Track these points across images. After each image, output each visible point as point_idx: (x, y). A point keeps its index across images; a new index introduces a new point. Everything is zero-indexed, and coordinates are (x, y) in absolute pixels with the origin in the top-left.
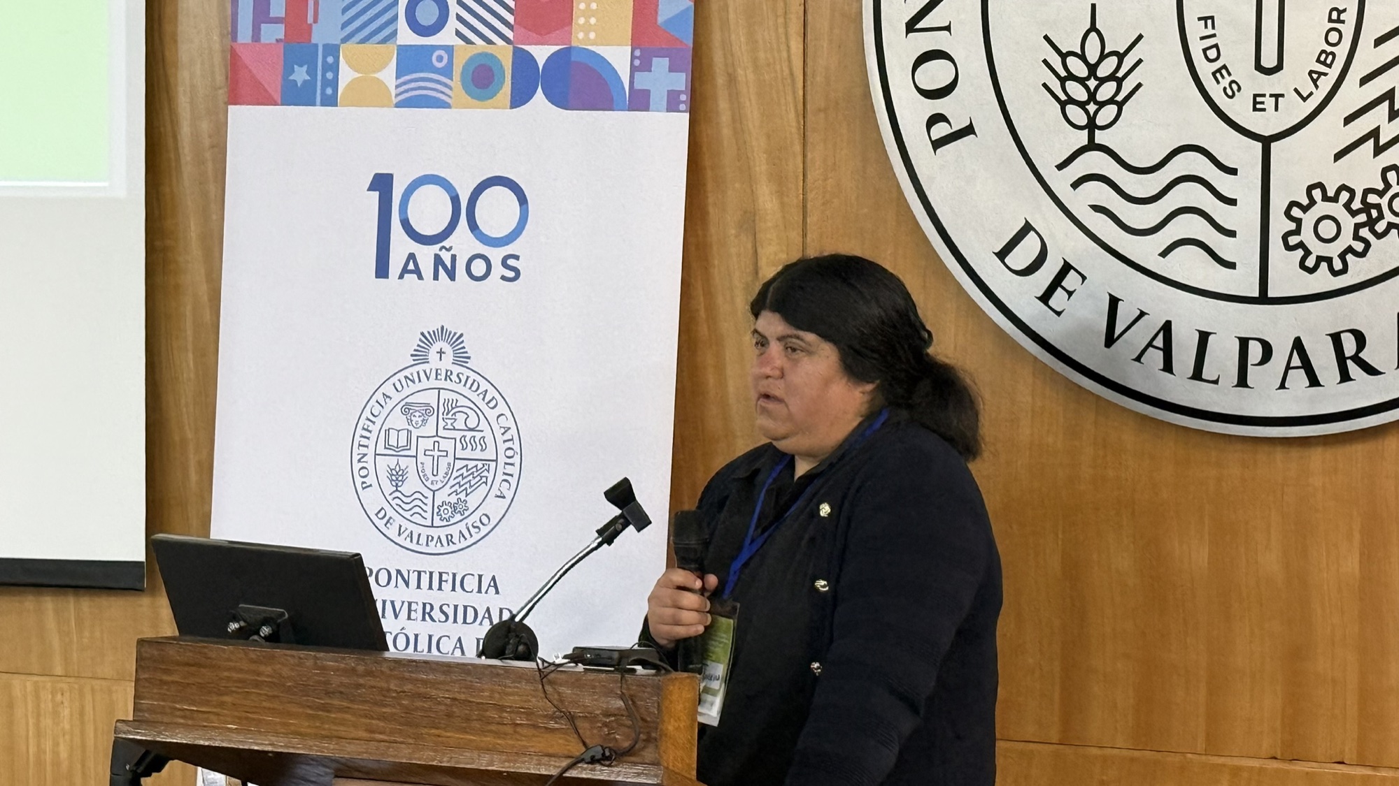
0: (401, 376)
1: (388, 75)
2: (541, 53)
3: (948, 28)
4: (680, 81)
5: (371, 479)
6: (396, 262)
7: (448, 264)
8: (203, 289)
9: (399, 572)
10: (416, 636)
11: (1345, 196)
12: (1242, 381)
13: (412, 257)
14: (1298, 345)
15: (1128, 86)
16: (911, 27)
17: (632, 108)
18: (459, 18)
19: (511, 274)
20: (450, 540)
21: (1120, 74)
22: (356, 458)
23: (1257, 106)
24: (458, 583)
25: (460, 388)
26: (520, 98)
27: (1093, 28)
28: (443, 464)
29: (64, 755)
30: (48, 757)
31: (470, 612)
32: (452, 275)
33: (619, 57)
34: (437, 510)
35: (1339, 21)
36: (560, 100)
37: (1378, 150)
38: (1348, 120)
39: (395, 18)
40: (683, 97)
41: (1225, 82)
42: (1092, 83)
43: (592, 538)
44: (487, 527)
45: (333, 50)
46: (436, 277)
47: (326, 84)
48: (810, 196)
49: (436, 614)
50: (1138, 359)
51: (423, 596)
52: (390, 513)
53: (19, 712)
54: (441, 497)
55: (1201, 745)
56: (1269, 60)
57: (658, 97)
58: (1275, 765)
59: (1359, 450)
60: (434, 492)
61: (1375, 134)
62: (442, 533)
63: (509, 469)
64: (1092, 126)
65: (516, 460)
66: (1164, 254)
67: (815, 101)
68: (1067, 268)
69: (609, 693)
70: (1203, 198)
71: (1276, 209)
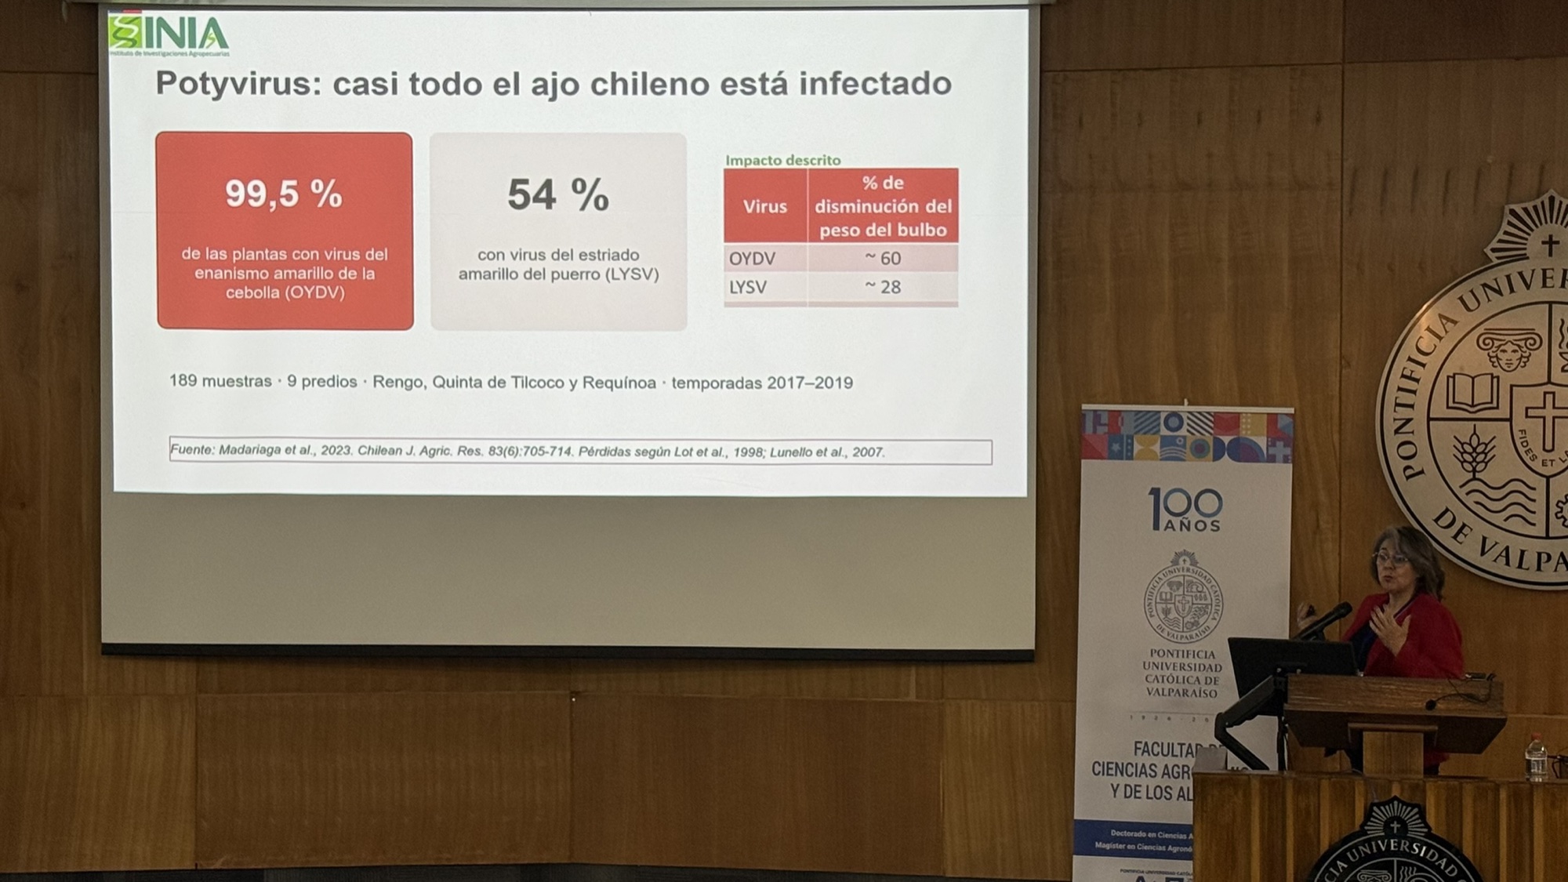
0: (1167, 570)
1: (1157, 448)
2: (1226, 439)
4: (1288, 451)
5: (1154, 613)
6: (1163, 524)
7: (1187, 524)
9: (1168, 651)
10: (1177, 677)
12: (1539, 569)
13: (1170, 522)
14: (1562, 555)
15: (1489, 456)
17: (1268, 461)
18: (1188, 425)
19: (1215, 528)
20: (1191, 637)
21: (1486, 451)
22: (1147, 604)
23: (1544, 464)
24: (1196, 655)
25: (1194, 575)
26: (1216, 458)
27: (1475, 433)
28: (1187, 606)
31: (1202, 667)
32: (1188, 529)
33: (1262, 442)
34: (1185, 625)
36: (1236, 458)
39: (1159, 425)
40: (1290, 457)
41: (1530, 455)
42: (1474, 455)
44: (1208, 632)
45: (1131, 437)
46: (1181, 529)
47: (1127, 451)
48: (1342, 497)
49: (1187, 667)
50: (1495, 561)
51: (1180, 660)
52: (1164, 626)
53: (963, 715)
54: (1186, 620)
56: (1549, 446)
57: (1280, 457)
60: (1183, 618)
62: (1188, 634)
63: (1217, 608)
64: (1474, 471)
65: (1221, 604)
66: (1506, 520)
67: (1345, 458)
68: (1464, 525)
70: (1522, 499)
71: (1553, 503)
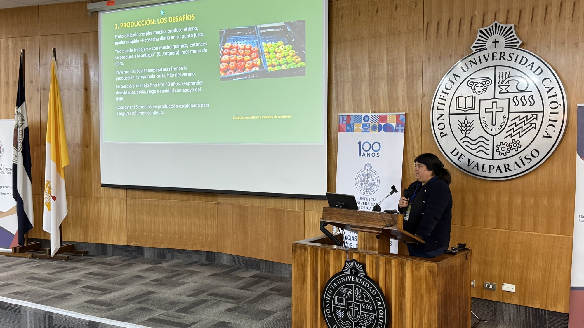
0: (362, 170)
1: (361, 128)
2: (383, 124)
3: (443, 120)
4: (403, 128)
5: (358, 185)
6: (362, 154)
7: (369, 154)
8: (335, 158)
9: (360, 198)
10: (364, 207)
11: (506, 144)
12: (490, 172)
13: (364, 153)
14: (498, 166)
15: (471, 128)
16: (438, 120)
17: (396, 132)
18: (371, 119)
19: (378, 156)
20: (369, 193)
21: (470, 126)
22: (356, 182)
23: (492, 130)
24: (370, 199)
25: (371, 172)
26: (379, 131)
27: (466, 119)
28: (368, 182)
29: (316, 222)
30: (314, 222)
31: (372, 204)
32: (370, 156)
33: (394, 125)
34: (367, 189)
35: (505, 117)
36: (385, 131)
37: (511, 137)
38: (506, 133)
39: (362, 120)
40: (403, 130)
41: (487, 127)
42: (466, 127)
43: (389, 194)
44: (375, 192)
45: (353, 124)
46: (367, 156)
47: (352, 129)
48: (422, 144)
49: (367, 204)
50: (473, 168)
51: (365, 201)
52: (361, 189)
53: (310, 216)
54: (368, 187)
55: (483, 226)
56: (494, 123)
57: (400, 130)
58: (495, 229)
59: (509, 182)
61: (511, 134)
62: (368, 192)
63: (378, 184)
64: (466, 134)
65: (379, 182)
66: (477, 153)
67: (423, 130)
68: (462, 155)
69: (390, 217)
70: (483, 144)
71: (495, 146)
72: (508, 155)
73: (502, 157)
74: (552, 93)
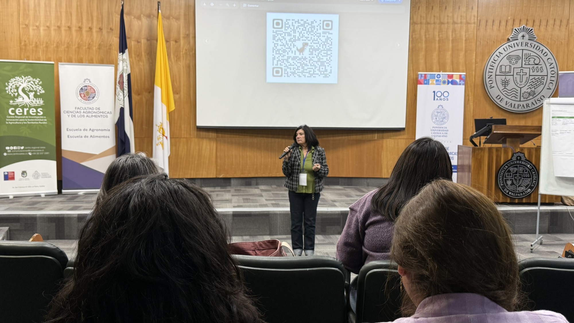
0: (436, 109)
1: (435, 82)
2: (450, 80)
3: (492, 78)
6: (436, 99)
9: (436, 127)
10: (438, 133)
11: (527, 92)
12: (518, 108)
13: (437, 99)
14: (523, 105)
16: (489, 78)
18: (442, 77)
19: (447, 100)
21: (508, 82)
22: (432, 117)
23: (520, 85)
24: (443, 128)
25: (442, 110)
26: (448, 84)
27: (505, 78)
28: (441, 117)
33: (458, 80)
34: (440, 121)
35: (527, 78)
38: (528, 86)
39: (435, 77)
40: (464, 84)
41: (517, 83)
44: (445, 123)
45: (429, 80)
46: (440, 100)
47: (428, 83)
48: (475, 93)
50: (509, 106)
51: (439, 129)
52: (436, 122)
56: (521, 81)
61: (530, 87)
62: (441, 123)
63: (448, 117)
64: (505, 87)
66: (511, 97)
67: (476, 84)
68: (502, 99)
70: (515, 93)
71: (522, 93)
72: (529, 99)
73: (525, 99)
74: (552, 66)
